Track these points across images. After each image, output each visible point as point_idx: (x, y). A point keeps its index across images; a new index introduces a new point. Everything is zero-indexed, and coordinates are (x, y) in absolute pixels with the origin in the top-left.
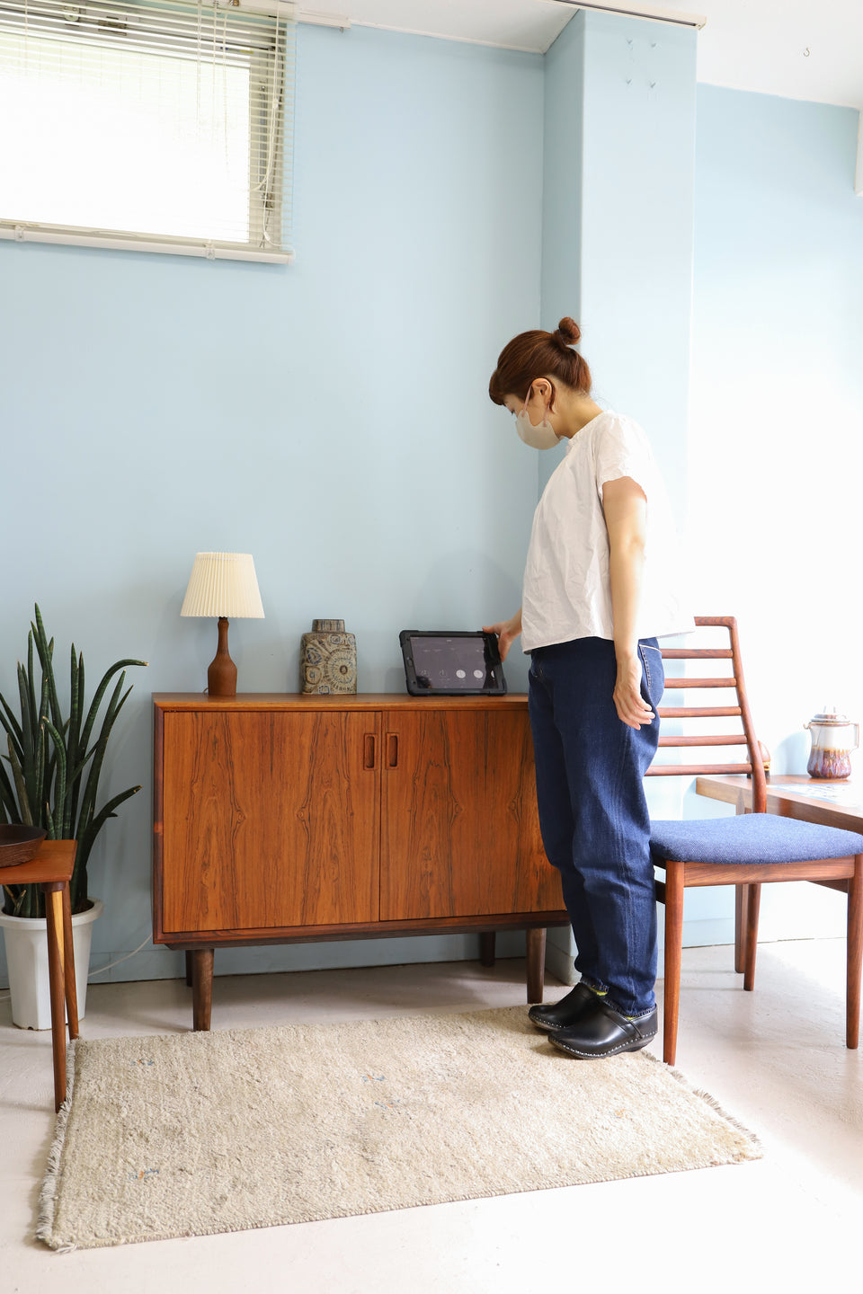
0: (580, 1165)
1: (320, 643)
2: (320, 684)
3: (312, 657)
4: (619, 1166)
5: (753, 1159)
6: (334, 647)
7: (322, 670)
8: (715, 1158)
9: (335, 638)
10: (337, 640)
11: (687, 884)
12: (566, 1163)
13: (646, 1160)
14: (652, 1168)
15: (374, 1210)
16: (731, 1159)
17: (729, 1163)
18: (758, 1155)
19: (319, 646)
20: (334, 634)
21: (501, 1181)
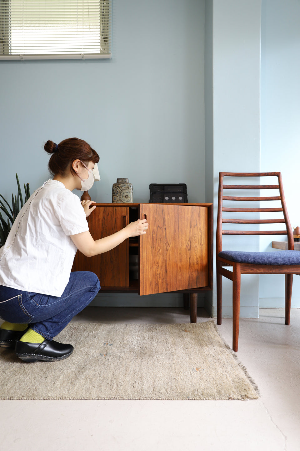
0: (163, 390)
1: (118, 187)
2: (118, 202)
3: (115, 192)
4: (182, 394)
5: (252, 399)
6: (123, 188)
7: (119, 197)
8: (231, 396)
9: (123, 185)
10: (124, 186)
11: (242, 272)
12: (157, 389)
13: (196, 393)
14: (198, 397)
15: (62, 398)
16: (240, 397)
17: (238, 399)
18: (255, 397)
19: (118, 188)
20: (123, 183)
21: (123, 393)
